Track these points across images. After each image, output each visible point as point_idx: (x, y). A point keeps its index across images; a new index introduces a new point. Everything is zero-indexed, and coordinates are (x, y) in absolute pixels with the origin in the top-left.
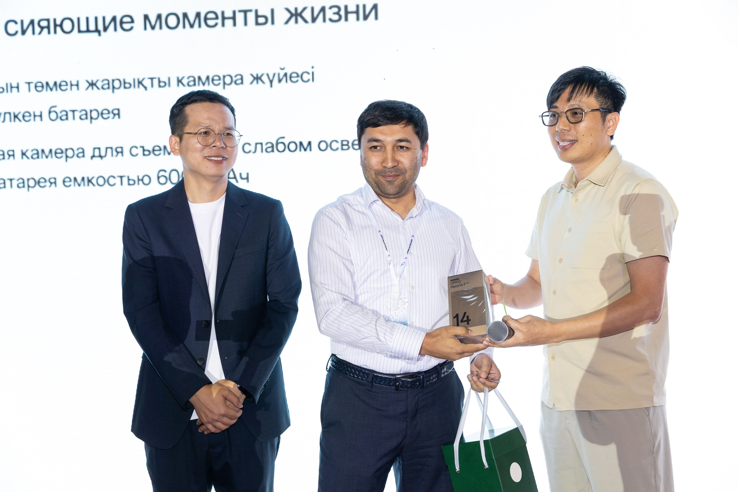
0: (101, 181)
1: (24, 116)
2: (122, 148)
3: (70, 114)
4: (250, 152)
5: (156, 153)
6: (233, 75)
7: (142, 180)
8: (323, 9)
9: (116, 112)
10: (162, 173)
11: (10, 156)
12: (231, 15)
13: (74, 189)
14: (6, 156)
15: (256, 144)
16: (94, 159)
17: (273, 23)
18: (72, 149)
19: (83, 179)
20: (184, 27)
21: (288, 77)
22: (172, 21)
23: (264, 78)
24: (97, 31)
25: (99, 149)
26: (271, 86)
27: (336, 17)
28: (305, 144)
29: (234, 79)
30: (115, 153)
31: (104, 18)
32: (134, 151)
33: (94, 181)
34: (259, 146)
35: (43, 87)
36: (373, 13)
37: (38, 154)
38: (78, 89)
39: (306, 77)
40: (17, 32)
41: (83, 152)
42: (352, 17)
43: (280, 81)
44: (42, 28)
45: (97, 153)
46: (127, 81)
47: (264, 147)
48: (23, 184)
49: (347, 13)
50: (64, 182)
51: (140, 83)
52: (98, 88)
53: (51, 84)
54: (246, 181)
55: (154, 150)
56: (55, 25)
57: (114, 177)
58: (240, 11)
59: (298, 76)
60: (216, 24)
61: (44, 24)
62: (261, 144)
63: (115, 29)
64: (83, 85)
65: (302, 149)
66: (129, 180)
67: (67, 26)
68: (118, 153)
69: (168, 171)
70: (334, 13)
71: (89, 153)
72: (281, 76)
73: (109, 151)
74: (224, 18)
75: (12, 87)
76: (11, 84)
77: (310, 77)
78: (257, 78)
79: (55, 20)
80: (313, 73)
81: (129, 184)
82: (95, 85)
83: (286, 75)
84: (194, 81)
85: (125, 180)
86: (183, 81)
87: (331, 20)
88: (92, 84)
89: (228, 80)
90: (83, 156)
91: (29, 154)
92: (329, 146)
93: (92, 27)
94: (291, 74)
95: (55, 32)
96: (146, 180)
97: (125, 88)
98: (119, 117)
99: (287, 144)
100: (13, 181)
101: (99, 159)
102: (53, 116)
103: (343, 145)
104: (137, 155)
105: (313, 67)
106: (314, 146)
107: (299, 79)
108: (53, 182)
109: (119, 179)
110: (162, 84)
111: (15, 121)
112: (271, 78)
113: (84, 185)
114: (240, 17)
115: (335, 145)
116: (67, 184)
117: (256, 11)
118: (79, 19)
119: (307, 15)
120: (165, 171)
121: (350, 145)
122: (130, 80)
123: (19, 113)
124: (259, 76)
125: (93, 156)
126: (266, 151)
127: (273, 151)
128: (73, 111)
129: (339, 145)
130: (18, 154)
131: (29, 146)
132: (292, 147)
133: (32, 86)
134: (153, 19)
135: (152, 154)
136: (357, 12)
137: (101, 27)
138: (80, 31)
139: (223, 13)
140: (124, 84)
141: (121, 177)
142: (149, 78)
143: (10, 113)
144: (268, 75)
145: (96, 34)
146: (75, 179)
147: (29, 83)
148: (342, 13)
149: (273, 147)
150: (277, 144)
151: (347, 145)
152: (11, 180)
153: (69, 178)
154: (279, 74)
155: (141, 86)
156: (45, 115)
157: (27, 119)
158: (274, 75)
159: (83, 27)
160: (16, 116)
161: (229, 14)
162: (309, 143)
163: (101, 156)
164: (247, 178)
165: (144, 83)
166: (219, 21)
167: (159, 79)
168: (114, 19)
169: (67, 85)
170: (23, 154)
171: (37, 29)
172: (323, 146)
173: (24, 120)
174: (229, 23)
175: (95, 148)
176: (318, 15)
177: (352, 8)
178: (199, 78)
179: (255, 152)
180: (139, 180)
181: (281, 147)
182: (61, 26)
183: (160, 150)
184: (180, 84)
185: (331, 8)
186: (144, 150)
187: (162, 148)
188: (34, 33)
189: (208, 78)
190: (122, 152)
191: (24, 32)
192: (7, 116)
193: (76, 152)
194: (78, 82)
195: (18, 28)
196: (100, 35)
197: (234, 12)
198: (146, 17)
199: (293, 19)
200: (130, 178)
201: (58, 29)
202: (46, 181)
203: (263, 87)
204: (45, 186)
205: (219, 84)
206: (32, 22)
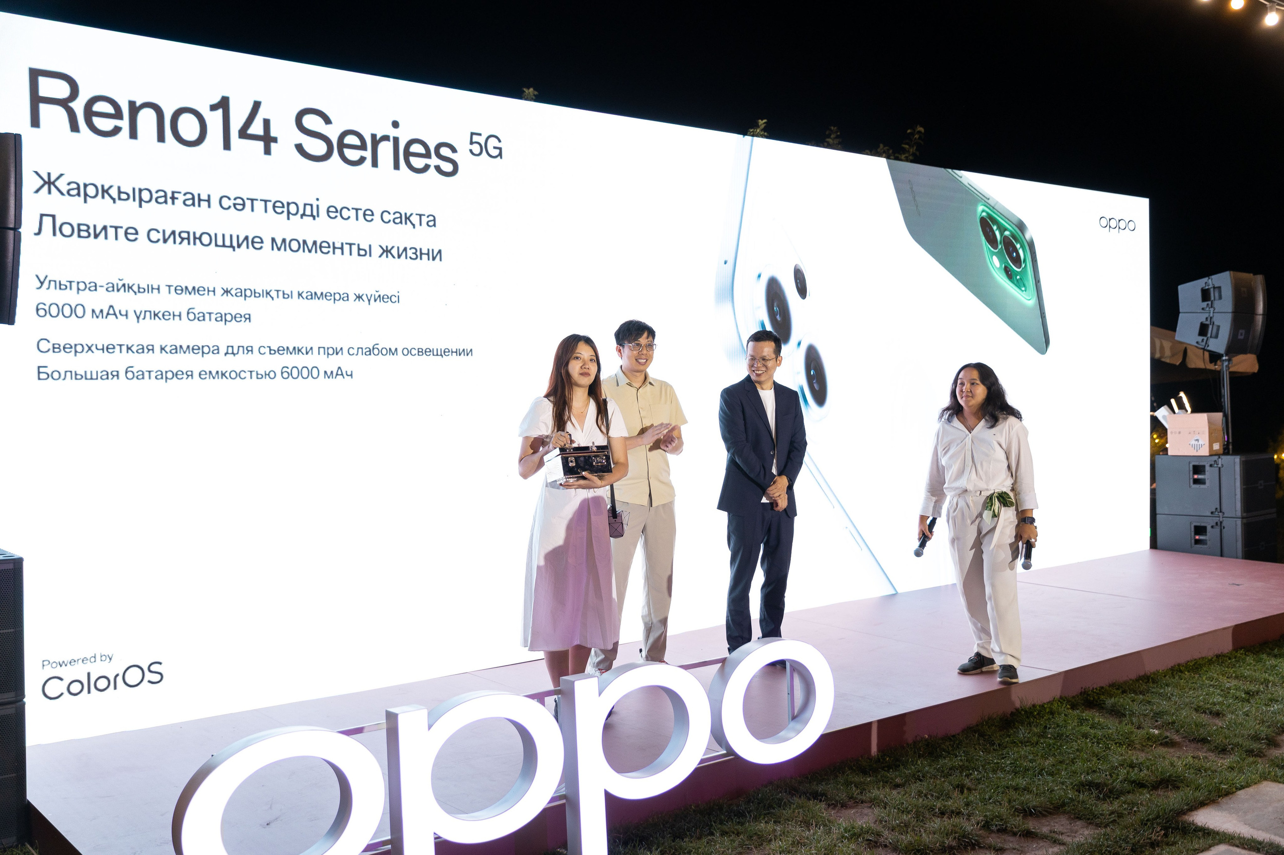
0: (233, 375)
1: (163, 315)
2: (252, 347)
3: (207, 316)
4: (353, 354)
5: (281, 352)
6: (341, 294)
7: (269, 375)
8: (405, 249)
9: (247, 316)
10: (285, 369)
11: (149, 350)
12: (340, 246)
13: (209, 382)
14: (146, 350)
15: (358, 348)
16: (228, 355)
17: (370, 256)
18: (208, 346)
19: (217, 372)
20: (304, 251)
21: (381, 298)
22: (295, 245)
23: (364, 297)
24: (232, 246)
25: (232, 347)
26: (369, 304)
27: (414, 256)
28: (393, 350)
29: (342, 296)
30: (246, 351)
31: (238, 237)
32: (262, 350)
33: (228, 375)
34: (360, 350)
35: (182, 290)
36: (439, 255)
37: (176, 349)
38: (214, 295)
39: (394, 299)
40: (158, 240)
41: (218, 349)
42: (425, 257)
43: (375, 300)
44: (183, 239)
45: (230, 350)
46: (256, 291)
47: (364, 351)
48: (162, 376)
49: (421, 254)
50: (200, 374)
51: (268, 293)
52: (232, 295)
53: (190, 289)
54: (350, 377)
55: (278, 350)
56: (195, 238)
57: (245, 372)
58: (346, 244)
59: (388, 298)
60: (329, 252)
61: (184, 235)
62: (362, 348)
63: (248, 247)
64: (219, 292)
65: (391, 354)
66: (257, 374)
67: (205, 239)
68: (248, 351)
69: (290, 368)
70: (413, 253)
71: (223, 350)
72: (376, 297)
73: (241, 349)
74: (334, 248)
75: (152, 289)
76: (152, 285)
77: (396, 299)
78: (359, 297)
79: (194, 233)
80: (398, 296)
81: (258, 378)
82: (229, 292)
83: (379, 296)
84: (312, 295)
85: (254, 374)
86: (303, 295)
87: (411, 258)
88: (227, 292)
89: (337, 297)
90: (218, 353)
91: (168, 349)
92: (409, 352)
93: (228, 243)
94: (383, 296)
95: (195, 244)
96: (272, 375)
97: (255, 296)
98: (250, 321)
99: (380, 350)
100: (152, 373)
101: (232, 355)
102: (191, 316)
103: (419, 352)
104: (264, 353)
105: (398, 292)
106: (400, 351)
107: (389, 300)
108: (190, 375)
109: (249, 373)
110: (286, 296)
111: (154, 319)
112: (369, 298)
113: (218, 378)
114: (346, 248)
115: (414, 352)
116: (202, 376)
117: (359, 245)
118: (216, 235)
119: (394, 252)
120: (288, 368)
121: (424, 352)
122: (259, 290)
123: (159, 312)
124: (360, 295)
125: (226, 354)
126: (366, 354)
127: (370, 354)
128: (210, 314)
129: (416, 352)
130: (157, 349)
131: (168, 342)
132: (384, 352)
133: (172, 289)
134: (279, 242)
135: (277, 353)
136: (428, 254)
137: (235, 244)
138: (216, 245)
139: (334, 243)
140: (254, 293)
141: (251, 372)
142: (275, 290)
143: (150, 312)
144: (367, 295)
145: (231, 249)
146: (210, 372)
147: (169, 286)
148: (418, 253)
149: (370, 352)
150: (373, 349)
151: (422, 352)
152: (150, 372)
153: (205, 371)
154: (375, 295)
155: (268, 295)
156: (184, 315)
157: (166, 317)
158: (371, 295)
159: (220, 242)
160: (155, 315)
161: (338, 245)
162: (396, 349)
163: (233, 353)
164: (351, 375)
165: (271, 293)
166: (331, 250)
167: (283, 291)
168: (246, 238)
169: (204, 290)
170: (162, 349)
171: (178, 240)
172: (405, 352)
173: (164, 318)
174: (338, 251)
175: (228, 347)
176: (402, 253)
177: (425, 251)
178: (315, 293)
179: (357, 355)
180: (266, 374)
181: (376, 351)
182: (200, 238)
183: (284, 350)
184: (300, 297)
185: (410, 249)
186: (270, 350)
187: (286, 348)
188: (175, 242)
189: (322, 294)
190: (252, 351)
191: (165, 241)
192: (148, 314)
193: (212, 349)
194: (214, 288)
195: (160, 236)
196: (234, 250)
197: (342, 244)
198: (273, 240)
199: (385, 254)
200: (259, 373)
201: (197, 241)
202: (183, 374)
203: (363, 304)
204: (182, 378)
205: (331, 299)
206: (173, 233)
